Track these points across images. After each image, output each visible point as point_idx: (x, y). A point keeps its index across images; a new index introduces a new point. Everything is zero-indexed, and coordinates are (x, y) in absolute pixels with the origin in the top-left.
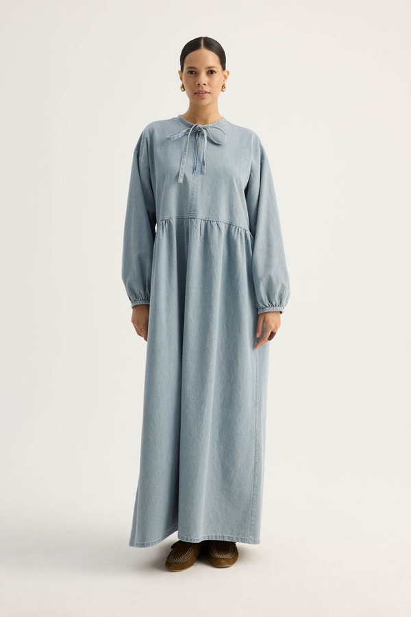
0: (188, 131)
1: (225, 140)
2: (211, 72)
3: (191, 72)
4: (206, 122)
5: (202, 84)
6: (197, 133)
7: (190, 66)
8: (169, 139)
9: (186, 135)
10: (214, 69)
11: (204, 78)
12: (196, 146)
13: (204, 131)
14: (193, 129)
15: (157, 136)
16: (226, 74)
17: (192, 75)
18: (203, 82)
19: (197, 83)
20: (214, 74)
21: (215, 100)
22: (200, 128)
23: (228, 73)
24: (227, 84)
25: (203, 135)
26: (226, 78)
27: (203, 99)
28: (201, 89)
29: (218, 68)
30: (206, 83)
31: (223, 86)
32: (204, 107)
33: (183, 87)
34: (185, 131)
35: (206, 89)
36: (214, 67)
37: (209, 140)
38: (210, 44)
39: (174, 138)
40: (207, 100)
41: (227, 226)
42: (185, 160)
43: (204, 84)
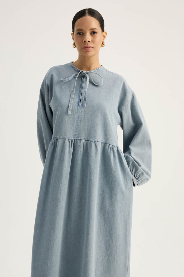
0: (76, 75)
1: (102, 83)
2: (93, 33)
3: (79, 33)
4: (89, 69)
5: (87, 41)
6: (83, 77)
7: (79, 28)
8: (62, 81)
9: (75, 78)
10: (96, 30)
11: (88, 37)
12: (81, 87)
13: (88, 76)
14: (80, 74)
15: (56, 78)
16: (105, 34)
17: (80, 36)
18: (88, 40)
19: (83, 41)
20: (96, 35)
21: (97, 53)
22: (84, 73)
23: (106, 34)
24: (106, 41)
25: (86, 78)
26: (104, 37)
27: (88, 51)
28: (86, 45)
29: (99, 30)
30: (90, 41)
31: (103, 43)
32: (89, 57)
33: (74, 44)
34: (74, 75)
35: (91, 45)
36: (95, 29)
37: (91, 82)
38: (92, 13)
39: (65, 80)
40: (91, 53)
41: (103, 144)
42: (73, 97)
43: (89, 42)
